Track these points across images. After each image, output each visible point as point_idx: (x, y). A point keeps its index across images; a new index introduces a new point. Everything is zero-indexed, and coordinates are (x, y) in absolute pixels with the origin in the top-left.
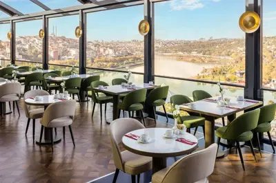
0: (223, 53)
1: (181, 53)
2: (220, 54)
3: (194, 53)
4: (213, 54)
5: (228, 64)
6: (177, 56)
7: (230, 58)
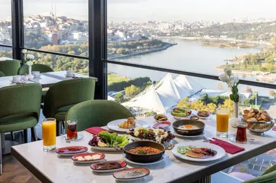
0: (260, 37)
1: (207, 37)
2: (256, 38)
3: (224, 38)
4: (247, 38)
5: (265, 51)
6: (203, 40)
7: (268, 44)
